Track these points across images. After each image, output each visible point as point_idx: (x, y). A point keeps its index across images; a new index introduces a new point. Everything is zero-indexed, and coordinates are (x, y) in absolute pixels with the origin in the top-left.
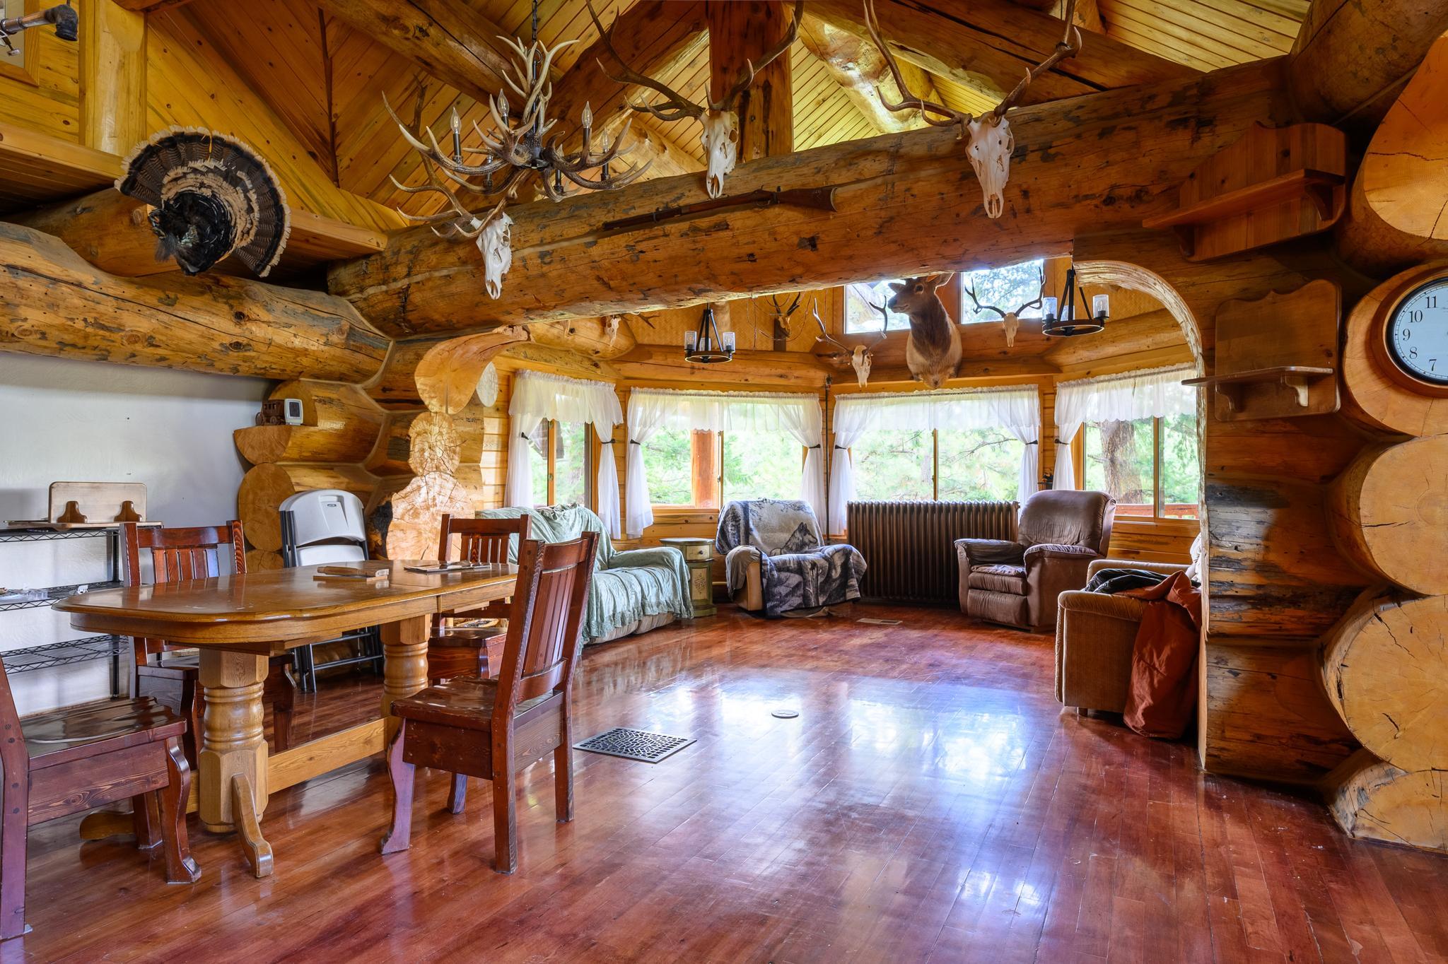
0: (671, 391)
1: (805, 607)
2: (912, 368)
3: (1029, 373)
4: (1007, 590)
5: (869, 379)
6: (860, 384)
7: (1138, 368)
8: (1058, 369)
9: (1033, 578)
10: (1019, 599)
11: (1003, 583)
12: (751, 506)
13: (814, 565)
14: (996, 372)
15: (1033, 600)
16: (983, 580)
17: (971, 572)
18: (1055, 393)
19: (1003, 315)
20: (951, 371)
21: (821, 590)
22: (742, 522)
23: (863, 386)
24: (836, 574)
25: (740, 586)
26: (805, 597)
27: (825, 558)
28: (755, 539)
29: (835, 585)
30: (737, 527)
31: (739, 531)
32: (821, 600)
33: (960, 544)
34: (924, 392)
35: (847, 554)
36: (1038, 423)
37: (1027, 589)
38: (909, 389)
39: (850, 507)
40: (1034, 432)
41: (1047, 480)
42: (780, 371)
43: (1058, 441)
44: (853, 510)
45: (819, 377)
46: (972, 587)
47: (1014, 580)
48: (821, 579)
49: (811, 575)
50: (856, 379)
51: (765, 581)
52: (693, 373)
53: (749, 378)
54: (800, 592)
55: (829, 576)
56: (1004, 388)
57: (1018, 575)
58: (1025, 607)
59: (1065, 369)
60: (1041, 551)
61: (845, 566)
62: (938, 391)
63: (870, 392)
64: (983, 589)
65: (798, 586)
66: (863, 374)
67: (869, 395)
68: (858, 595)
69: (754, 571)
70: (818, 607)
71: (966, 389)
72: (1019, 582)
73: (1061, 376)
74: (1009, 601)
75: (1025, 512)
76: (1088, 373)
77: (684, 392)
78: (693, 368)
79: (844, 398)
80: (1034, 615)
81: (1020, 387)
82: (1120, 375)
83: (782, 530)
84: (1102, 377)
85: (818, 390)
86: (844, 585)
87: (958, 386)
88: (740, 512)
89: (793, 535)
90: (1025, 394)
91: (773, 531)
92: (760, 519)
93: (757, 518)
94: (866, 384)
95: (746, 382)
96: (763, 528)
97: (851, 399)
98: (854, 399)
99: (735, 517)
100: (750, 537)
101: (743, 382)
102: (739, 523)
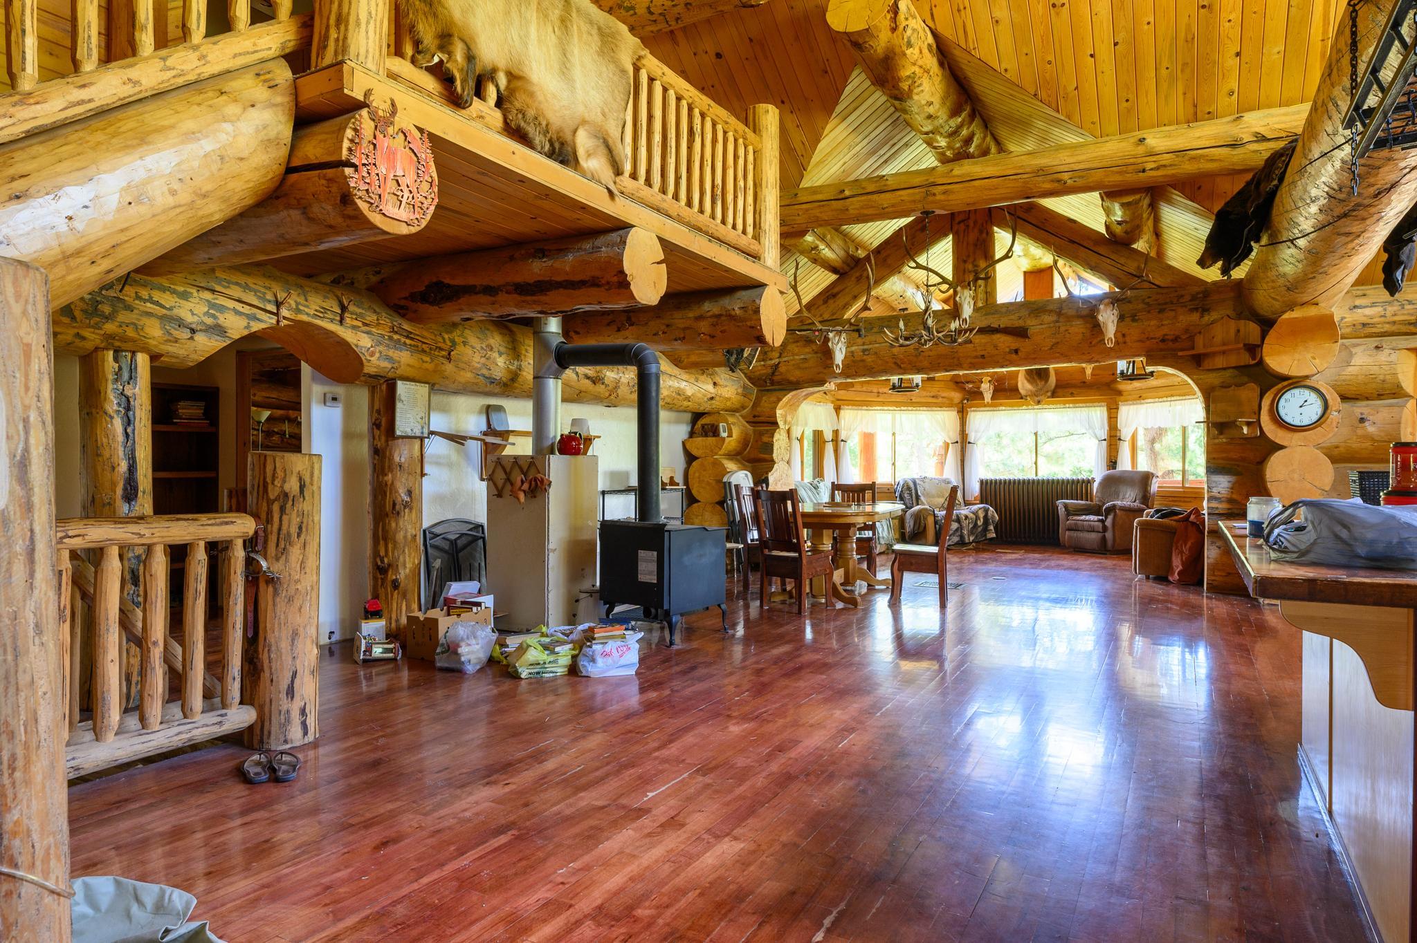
0: (866, 408)
1: (962, 543)
2: (1022, 392)
3: (1100, 395)
4: (1091, 529)
5: (992, 399)
6: (985, 402)
7: (1172, 396)
8: (1120, 393)
9: (1109, 522)
10: (1100, 535)
11: (1090, 526)
12: (918, 482)
13: (966, 517)
14: (1078, 395)
15: (1109, 535)
16: (1076, 524)
17: (1068, 520)
18: (1117, 409)
20: (1049, 394)
21: (971, 532)
23: (988, 403)
24: (980, 523)
25: (921, 529)
26: (962, 536)
27: (973, 513)
28: (922, 502)
29: (980, 529)
30: (911, 495)
31: (912, 497)
32: (971, 539)
33: (1060, 503)
34: (1030, 407)
35: (986, 511)
36: (1107, 428)
37: (1105, 529)
38: (1020, 405)
39: (982, 482)
40: (1103, 434)
41: (1112, 463)
42: (932, 394)
43: (1120, 439)
44: (983, 483)
45: (956, 396)
46: (1069, 530)
47: (1096, 524)
48: (971, 526)
49: (965, 523)
50: (983, 399)
51: (938, 526)
53: (914, 398)
54: (959, 533)
55: (976, 524)
56: (1084, 405)
57: (1099, 521)
58: (1104, 538)
59: (1124, 394)
60: (1114, 506)
61: (986, 517)
62: (1040, 406)
63: (993, 406)
64: (1075, 530)
65: (957, 530)
66: (988, 396)
67: (992, 408)
68: (994, 535)
69: (930, 520)
70: (970, 543)
71: (1058, 406)
72: (1100, 524)
73: (1122, 398)
74: (1093, 536)
75: (1100, 484)
76: (1140, 397)
79: (974, 410)
80: (1110, 543)
81: (1094, 404)
82: (1160, 399)
83: (939, 496)
84: (1149, 400)
85: (956, 405)
86: (985, 529)
87: (1054, 403)
88: (912, 485)
89: (946, 499)
90: (1098, 409)
91: (933, 497)
92: (924, 489)
93: (922, 488)
94: (990, 402)
95: (911, 401)
96: (927, 495)
97: (980, 411)
98: (982, 411)
99: (908, 488)
100: (919, 500)
101: (909, 401)
102: (911, 490)
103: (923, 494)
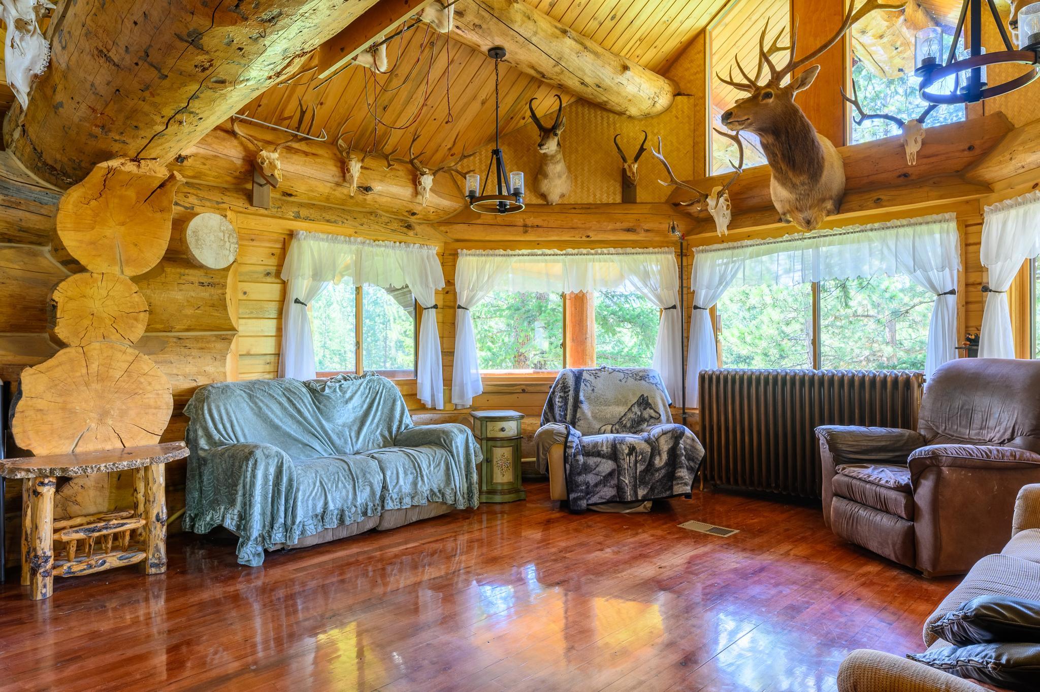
0: (502, 252)
1: (619, 500)
3: (941, 197)
4: (883, 507)
5: (729, 227)
6: (719, 233)
8: (987, 187)
9: (923, 494)
10: (901, 524)
11: (878, 496)
12: (585, 376)
13: (632, 449)
14: (892, 202)
15: (924, 529)
16: (850, 487)
17: (837, 472)
18: (981, 221)
19: (900, 123)
20: (829, 205)
21: (640, 480)
22: (571, 393)
23: (723, 235)
24: (660, 461)
26: (619, 488)
27: (648, 441)
28: (583, 413)
29: (658, 476)
30: (565, 399)
31: (566, 404)
32: (641, 493)
33: (822, 431)
34: (796, 235)
35: (677, 437)
36: (956, 263)
37: (913, 512)
39: (702, 378)
40: (950, 278)
41: (971, 345)
42: (626, 225)
43: (986, 289)
44: (706, 380)
45: (674, 227)
46: (836, 495)
47: (893, 494)
48: (640, 468)
49: (627, 462)
50: (714, 228)
51: (568, 466)
52: (526, 232)
54: (614, 482)
55: (651, 464)
57: (899, 488)
58: (910, 537)
59: (998, 186)
60: (935, 456)
61: (673, 453)
62: (814, 233)
64: (851, 499)
65: (611, 474)
66: (722, 221)
67: (731, 244)
68: (688, 489)
69: (557, 453)
70: (637, 502)
71: (850, 228)
72: (901, 498)
73: (991, 196)
74: (887, 524)
75: (930, 388)
76: (1035, 186)
77: (517, 252)
78: (525, 226)
79: (702, 251)
80: (926, 552)
81: (929, 218)
83: (618, 403)
85: (674, 244)
86: (671, 476)
87: (840, 224)
88: (571, 382)
89: (630, 409)
90: (936, 227)
91: (607, 403)
92: (593, 390)
93: (590, 389)
94: (726, 232)
95: (588, 239)
96: (595, 401)
97: (711, 251)
98: (714, 250)
99: (565, 388)
100: (579, 410)
101: (584, 238)
102: (568, 396)
103: (588, 398)
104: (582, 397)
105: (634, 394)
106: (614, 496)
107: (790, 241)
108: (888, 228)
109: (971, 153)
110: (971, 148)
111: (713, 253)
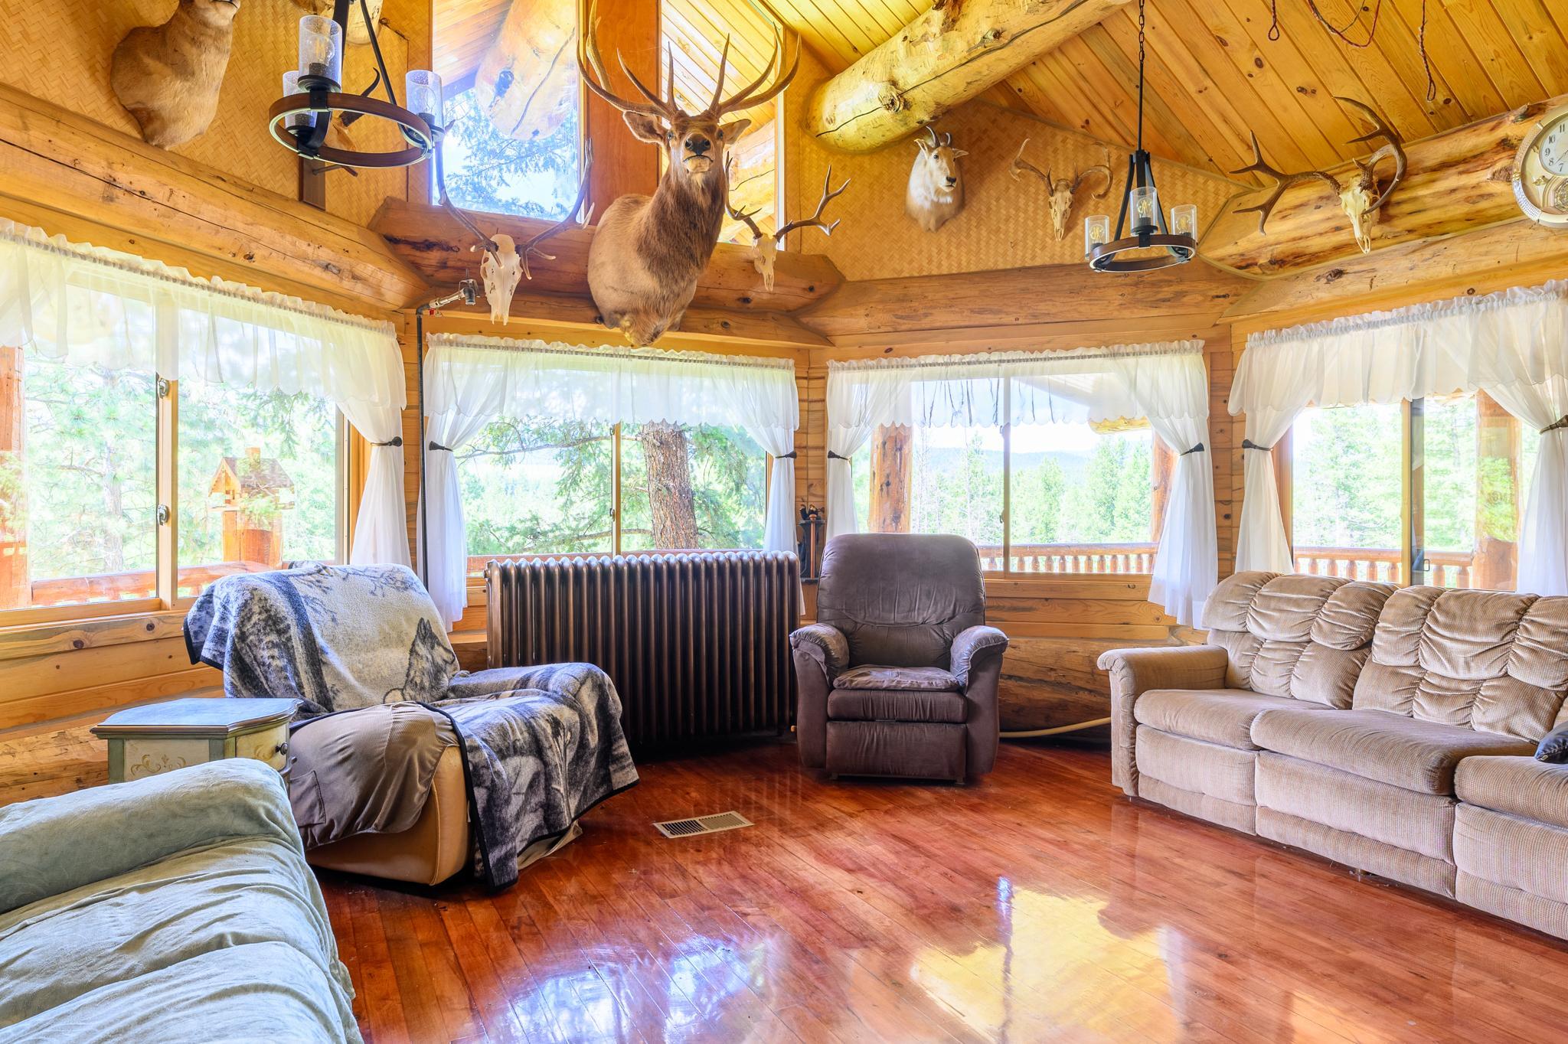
1: (546, 829)
3: (790, 339)
4: (924, 716)
5: (514, 311)
6: (493, 318)
8: (825, 338)
10: (954, 733)
13: (553, 722)
14: (741, 332)
15: (983, 728)
17: (831, 688)
18: (825, 378)
19: (758, 235)
21: (572, 779)
22: (295, 632)
23: (499, 324)
24: (593, 740)
26: (549, 803)
27: (567, 703)
28: (338, 676)
29: (592, 763)
30: (285, 649)
31: (292, 660)
32: (573, 805)
33: (799, 635)
34: (621, 350)
35: (600, 684)
36: (796, 423)
37: (970, 713)
38: (593, 340)
40: (790, 439)
43: (832, 454)
46: (837, 718)
47: (946, 697)
48: (571, 756)
49: (553, 750)
51: (480, 794)
52: (110, 199)
53: (258, 253)
54: (540, 796)
55: (581, 744)
56: (751, 360)
57: (949, 688)
59: (839, 340)
61: (602, 715)
63: (508, 337)
64: (866, 719)
65: (535, 781)
66: (500, 298)
67: (510, 341)
70: (571, 824)
72: (954, 699)
73: (830, 350)
76: (889, 350)
77: (85, 248)
78: (111, 183)
79: (451, 343)
80: (981, 753)
81: (773, 361)
82: (967, 358)
83: (386, 642)
85: (392, 314)
86: (608, 759)
87: (678, 345)
88: (282, 605)
89: (413, 651)
90: (778, 373)
91: (368, 646)
92: (334, 620)
93: (327, 617)
94: (506, 319)
95: (246, 263)
96: (351, 643)
97: (469, 346)
98: (475, 346)
99: (273, 622)
100: (324, 670)
101: (240, 260)
102: (289, 639)
103: (332, 640)
104: (321, 641)
105: (409, 620)
106: (539, 827)
107: (612, 356)
108: (735, 364)
109: (811, 295)
110: (811, 289)
111: (471, 351)
